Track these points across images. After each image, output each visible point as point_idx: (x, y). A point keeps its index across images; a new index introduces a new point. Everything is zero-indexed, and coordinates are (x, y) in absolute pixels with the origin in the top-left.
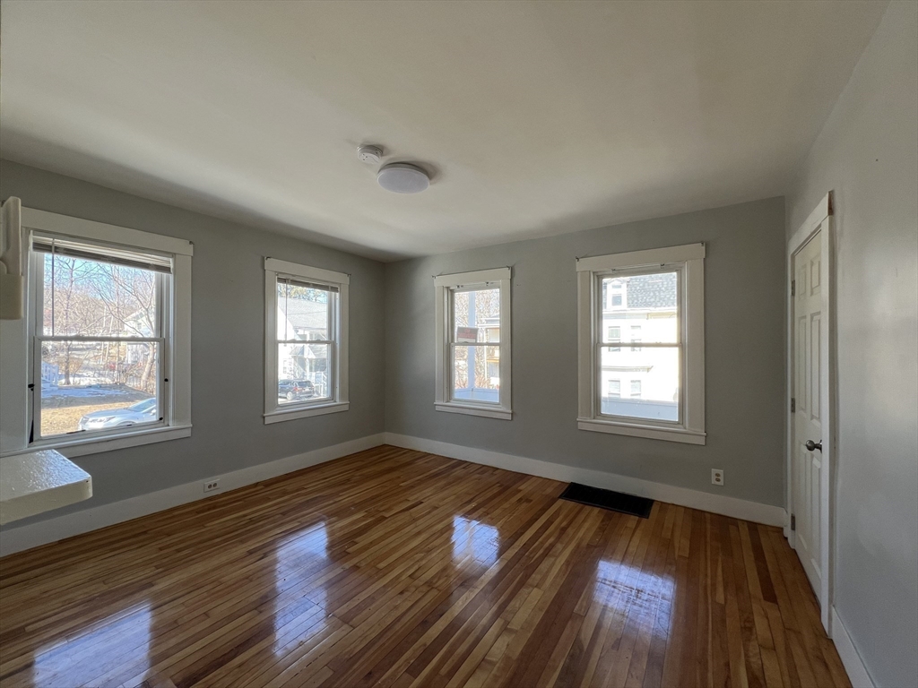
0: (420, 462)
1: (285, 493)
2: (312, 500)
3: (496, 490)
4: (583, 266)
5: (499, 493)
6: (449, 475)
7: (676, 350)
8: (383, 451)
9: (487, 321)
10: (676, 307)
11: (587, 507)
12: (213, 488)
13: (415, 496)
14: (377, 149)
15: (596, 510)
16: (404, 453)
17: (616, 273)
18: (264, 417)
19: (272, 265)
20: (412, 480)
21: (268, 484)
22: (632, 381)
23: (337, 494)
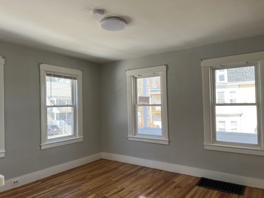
0: (121, 168)
1: (53, 185)
2: (67, 188)
3: (162, 182)
4: (204, 63)
5: (164, 184)
6: (137, 174)
7: (255, 107)
8: (101, 162)
9: (151, 91)
10: (254, 81)
11: (211, 190)
12: (16, 183)
13: (120, 186)
14: (101, 11)
15: (216, 192)
16: (112, 163)
17: (222, 67)
18: (41, 146)
19: (44, 67)
20: (118, 177)
21: (44, 180)
22: (232, 122)
23: (80, 185)
